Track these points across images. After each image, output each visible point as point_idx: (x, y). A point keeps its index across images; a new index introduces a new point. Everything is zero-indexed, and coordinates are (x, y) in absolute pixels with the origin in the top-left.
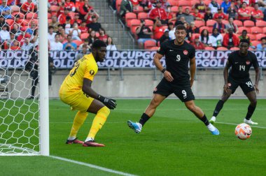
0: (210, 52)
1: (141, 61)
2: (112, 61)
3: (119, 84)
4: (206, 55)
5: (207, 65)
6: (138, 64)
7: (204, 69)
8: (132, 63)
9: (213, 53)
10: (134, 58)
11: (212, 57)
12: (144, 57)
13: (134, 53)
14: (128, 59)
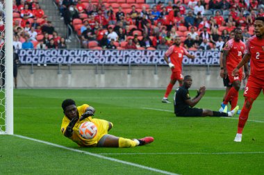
0: (142, 51)
1: (86, 58)
2: (62, 58)
3: (67, 77)
4: (138, 53)
5: (139, 62)
6: (83, 60)
7: (136, 65)
8: (79, 60)
9: (143, 52)
10: (80, 56)
11: (143, 55)
12: (88, 55)
13: (80, 52)
14: (75, 57)
